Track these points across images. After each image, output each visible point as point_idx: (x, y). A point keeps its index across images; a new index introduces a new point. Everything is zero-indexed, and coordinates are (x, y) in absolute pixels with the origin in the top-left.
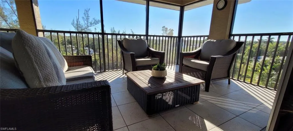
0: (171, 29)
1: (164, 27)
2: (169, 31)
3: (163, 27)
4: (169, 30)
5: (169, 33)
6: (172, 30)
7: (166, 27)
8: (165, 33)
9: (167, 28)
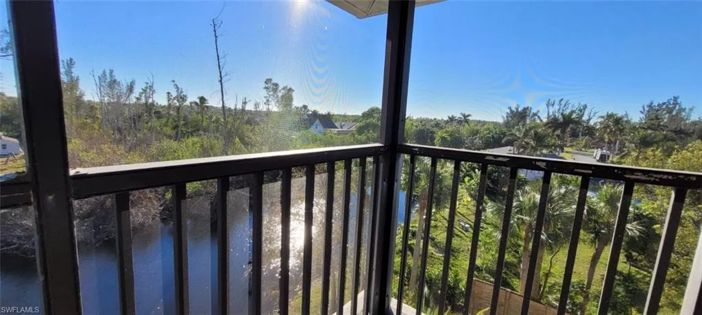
0: (287, 87)
1: (270, 80)
2: (283, 91)
3: (268, 81)
4: (284, 89)
5: (282, 96)
6: (290, 90)
7: (274, 81)
8: (272, 97)
9: (276, 85)
